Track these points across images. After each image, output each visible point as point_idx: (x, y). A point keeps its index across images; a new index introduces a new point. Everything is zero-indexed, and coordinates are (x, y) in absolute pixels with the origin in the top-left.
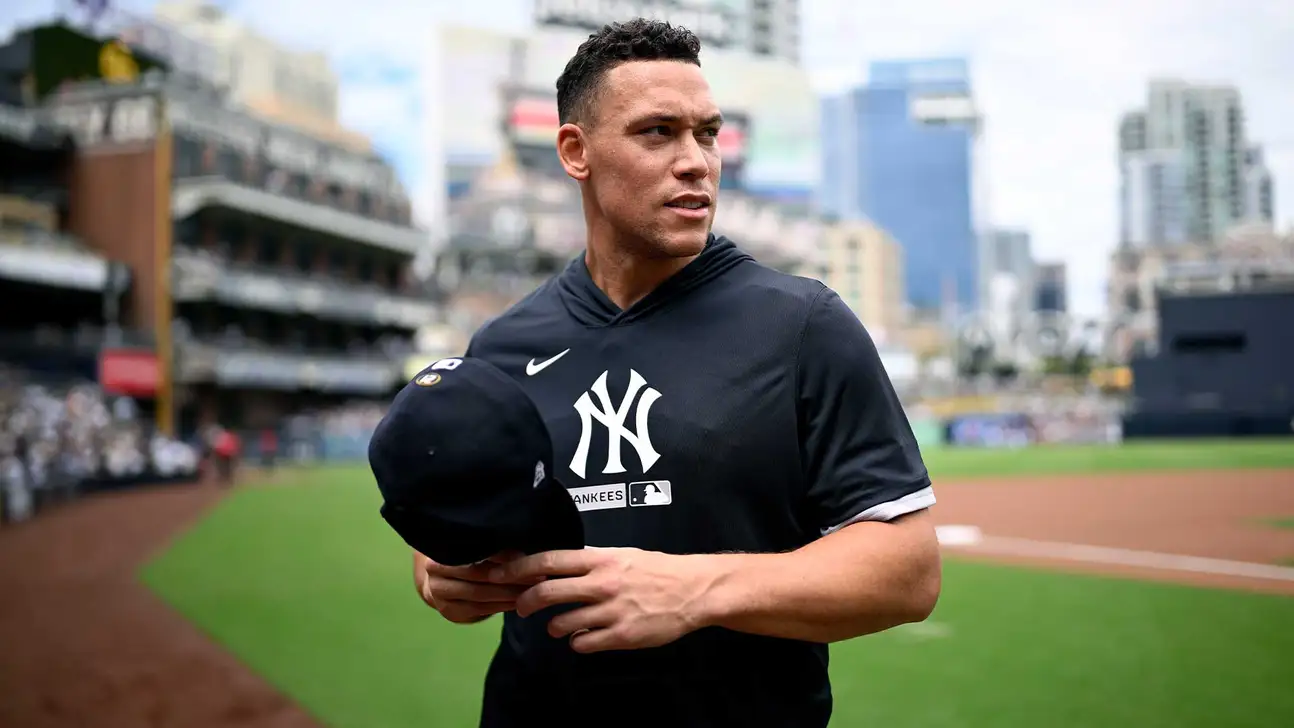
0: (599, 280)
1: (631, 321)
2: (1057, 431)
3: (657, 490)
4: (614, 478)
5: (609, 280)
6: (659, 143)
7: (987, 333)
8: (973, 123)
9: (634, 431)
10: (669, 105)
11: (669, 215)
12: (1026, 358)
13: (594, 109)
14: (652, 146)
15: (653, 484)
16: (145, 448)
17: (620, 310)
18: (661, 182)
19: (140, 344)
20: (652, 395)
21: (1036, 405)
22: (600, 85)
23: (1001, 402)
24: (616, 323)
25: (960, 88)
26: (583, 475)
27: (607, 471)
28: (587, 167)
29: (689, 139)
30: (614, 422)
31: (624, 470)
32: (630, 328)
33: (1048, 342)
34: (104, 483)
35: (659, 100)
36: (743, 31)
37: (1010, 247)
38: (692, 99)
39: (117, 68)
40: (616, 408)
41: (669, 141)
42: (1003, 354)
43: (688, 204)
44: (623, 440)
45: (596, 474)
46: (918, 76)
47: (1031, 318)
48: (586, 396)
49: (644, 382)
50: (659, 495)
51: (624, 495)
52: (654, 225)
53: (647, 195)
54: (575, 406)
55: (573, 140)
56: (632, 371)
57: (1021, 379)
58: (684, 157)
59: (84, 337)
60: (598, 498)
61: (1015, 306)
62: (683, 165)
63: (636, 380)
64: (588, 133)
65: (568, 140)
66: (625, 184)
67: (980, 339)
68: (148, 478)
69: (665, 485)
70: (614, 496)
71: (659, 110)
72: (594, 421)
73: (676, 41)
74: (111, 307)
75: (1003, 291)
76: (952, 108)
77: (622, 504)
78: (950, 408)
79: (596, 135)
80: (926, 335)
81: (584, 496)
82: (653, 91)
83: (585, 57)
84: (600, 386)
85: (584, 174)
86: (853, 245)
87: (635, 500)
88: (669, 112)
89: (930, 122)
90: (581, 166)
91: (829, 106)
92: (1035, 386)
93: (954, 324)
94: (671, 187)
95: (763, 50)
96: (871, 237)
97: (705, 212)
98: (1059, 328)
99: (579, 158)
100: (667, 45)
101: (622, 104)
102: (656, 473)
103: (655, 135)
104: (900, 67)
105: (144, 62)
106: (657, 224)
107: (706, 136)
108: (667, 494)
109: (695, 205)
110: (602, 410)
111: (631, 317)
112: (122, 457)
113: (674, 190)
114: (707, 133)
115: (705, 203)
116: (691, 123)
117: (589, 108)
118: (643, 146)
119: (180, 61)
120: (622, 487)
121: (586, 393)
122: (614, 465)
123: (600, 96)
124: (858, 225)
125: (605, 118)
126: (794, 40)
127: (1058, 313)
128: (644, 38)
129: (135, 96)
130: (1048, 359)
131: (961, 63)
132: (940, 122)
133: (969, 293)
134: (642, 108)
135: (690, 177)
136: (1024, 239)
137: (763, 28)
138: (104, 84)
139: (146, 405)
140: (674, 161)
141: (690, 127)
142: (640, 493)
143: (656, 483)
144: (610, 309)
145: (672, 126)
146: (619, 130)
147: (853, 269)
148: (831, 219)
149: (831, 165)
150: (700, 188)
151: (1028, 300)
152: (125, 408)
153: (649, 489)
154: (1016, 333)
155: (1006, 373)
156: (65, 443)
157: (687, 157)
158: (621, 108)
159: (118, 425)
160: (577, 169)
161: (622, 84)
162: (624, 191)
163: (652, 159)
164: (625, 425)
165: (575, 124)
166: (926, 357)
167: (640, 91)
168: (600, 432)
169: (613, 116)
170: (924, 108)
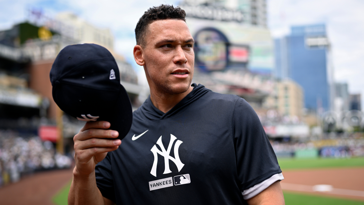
0: (155, 103)
1: (169, 117)
2: (358, 152)
3: (184, 178)
4: (168, 176)
5: (158, 103)
6: (168, 51)
7: (333, 119)
8: (327, 47)
9: (174, 157)
10: (170, 36)
11: (172, 77)
12: (347, 127)
13: (144, 39)
14: (165, 52)
15: (183, 176)
16: (54, 158)
17: (164, 113)
18: (169, 65)
19: (52, 124)
20: (179, 143)
21: (351, 143)
22: (146, 30)
23: (338, 142)
24: (163, 118)
25: (324, 35)
26: (155, 176)
27: (165, 173)
28: (144, 61)
29: (179, 49)
30: (166, 154)
31: (171, 172)
32: (169, 120)
33: (354, 121)
34: (41, 170)
35: (167, 34)
36: (248, 17)
37: (341, 88)
38: (180, 33)
39: (44, 35)
40: (166, 149)
41: (172, 50)
42: (339, 125)
43: (180, 73)
44: (170, 161)
45: (160, 174)
46: (308, 31)
47: (348, 113)
48: (155, 146)
49: (176, 138)
50: (185, 180)
51: (172, 181)
52: (167, 82)
53: (164, 70)
54: (151, 150)
55: (139, 51)
56: (171, 135)
57: (345, 134)
58: (177, 55)
59: (35, 123)
60: (162, 183)
61: (343, 109)
62: (177, 59)
63: (173, 138)
64: (143, 48)
65: (137, 51)
66: (156, 66)
67: (331, 120)
68: (55, 168)
69: (187, 176)
70: (168, 182)
71: (167, 38)
72: (158, 155)
73: (174, 12)
74: (43, 112)
75: (339, 103)
76: (320, 41)
77: (172, 185)
78: (320, 144)
79: (146, 49)
80: (312, 119)
81: (157, 184)
82: (165, 31)
83: (142, 20)
84: (160, 142)
85: (143, 64)
86: (286, 89)
87: (176, 183)
88: (171, 39)
89: (312, 47)
90: (141, 60)
91: (277, 42)
92: (350, 136)
93: (321, 115)
94: (173, 67)
95: (254, 23)
96: (292, 85)
97: (187, 75)
98: (358, 116)
99: (140, 58)
100: (170, 14)
101: (154, 36)
102: (183, 171)
103: (166, 48)
104: (302, 28)
105: (53, 33)
106: (168, 81)
107: (187, 47)
108: (189, 179)
109: (183, 73)
110: (161, 151)
111: (169, 115)
112: (47, 161)
113: (174, 68)
114: (187, 46)
115: (187, 72)
116: (180, 42)
117: (143, 38)
118: (162, 52)
119: (64, 32)
120: (171, 178)
121: (155, 145)
122: (167, 170)
123: (146, 34)
124: (288, 82)
125: (148, 42)
126: (265, 19)
127: (358, 111)
128: (161, 11)
129: (50, 43)
130: (355, 127)
131: (323, 26)
132: (316, 46)
133: (327, 104)
134: (161, 38)
135: (180, 63)
136: (346, 86)
137: (254, 16)
138: (40, 40)
139: (54, 144)
140: (174, 57)
141: (179, 44)
142: (178, 180)
143: (184, 175)
144: (160, 113)
145: (172, 44)
146: (153, 47)
147: (286, 97)
148: (278, 80)
149: (278, 62)
150: (184, 67)
151: (347, 106)
152: (48, 145)
153: (182, 178)
154: (343, 118)
155: (340, 132)
156: (29, 156)
157: (179, 56)
158: (154, 38)
159: (45, 150)
160: (140, 62)
161: (154, 29)
162: (156, 69)
163: (165, 56)
164: (170, 155)
165: (139, 45)
166: (312, 127)
167: (160, 31)
168: (161, 159)
169: (151, 41)
170: (310, 41)
